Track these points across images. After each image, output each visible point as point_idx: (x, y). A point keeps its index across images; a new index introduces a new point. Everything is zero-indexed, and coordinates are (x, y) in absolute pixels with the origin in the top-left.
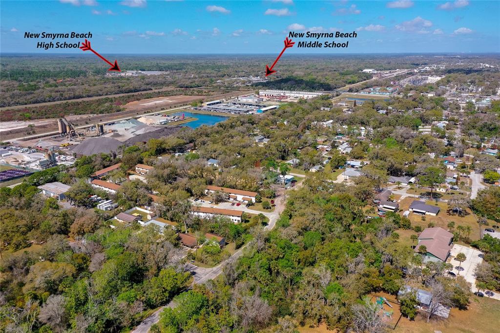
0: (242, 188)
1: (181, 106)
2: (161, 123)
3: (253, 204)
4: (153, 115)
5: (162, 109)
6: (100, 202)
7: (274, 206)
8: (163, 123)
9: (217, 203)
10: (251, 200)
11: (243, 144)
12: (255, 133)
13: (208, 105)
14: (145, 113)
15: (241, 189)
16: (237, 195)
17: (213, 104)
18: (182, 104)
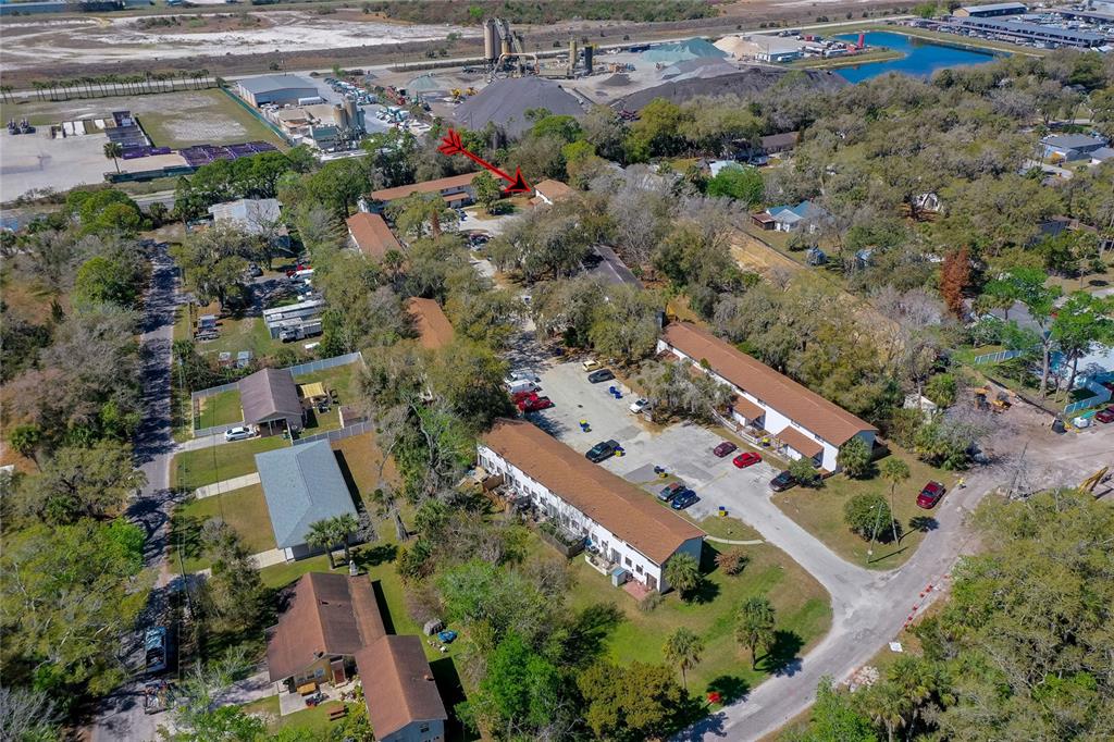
0: (804, 377)
1: (886, 14)
2: (774, 57)
3: (816, 481)
4: (777, 34)
5: (819, 20)
6: (300, 298)
7: (926, 524)
8: (780, 59)
9: (664, 423)
10: (818, 458)
11: (968, 159)
12: (1077, 121)
13: (971, 14)
14: (763, 27)
15: (798, 380)
16: (767, 409)
17: (992, 14)
18: (891, 10)
